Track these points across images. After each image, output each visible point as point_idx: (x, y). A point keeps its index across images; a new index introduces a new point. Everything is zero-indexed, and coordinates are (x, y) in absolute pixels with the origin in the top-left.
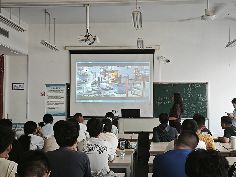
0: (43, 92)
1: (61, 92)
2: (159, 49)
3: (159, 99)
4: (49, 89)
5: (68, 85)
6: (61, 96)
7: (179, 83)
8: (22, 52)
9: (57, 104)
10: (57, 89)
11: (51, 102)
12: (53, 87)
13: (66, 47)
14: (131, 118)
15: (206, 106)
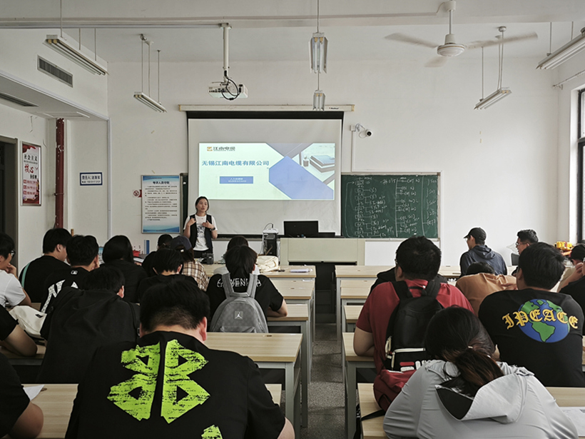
0: (138, 190)
1: (172, 189)
2: (352, 110)
4: (149, 183)
5: (185, 178)
6: (171, 196)
8: (98, 115)
9: (164, 212)
10: (164, 185)
11: (152, 209)
12: (155, 180)
13: (179, 105)
14: (301, 237)
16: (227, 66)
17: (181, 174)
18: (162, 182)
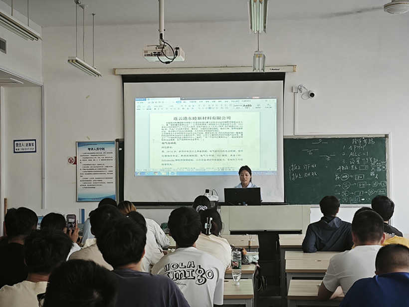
0: (73, 156)
1: (107, 155)
2: (294, 71)
3: (294, 167)
4: (84, 150)
5: (121, 143)
6: (106, 163)
7: (333, 137)
9: (100, 180)
10: (99, 151)
11: (87, 176)
12: (90, 147)
13: (115, 69)
14: (242, 205)
15: (386, 180)
16: (163, 28)
17: (117, 140)
18: (98, 149)
